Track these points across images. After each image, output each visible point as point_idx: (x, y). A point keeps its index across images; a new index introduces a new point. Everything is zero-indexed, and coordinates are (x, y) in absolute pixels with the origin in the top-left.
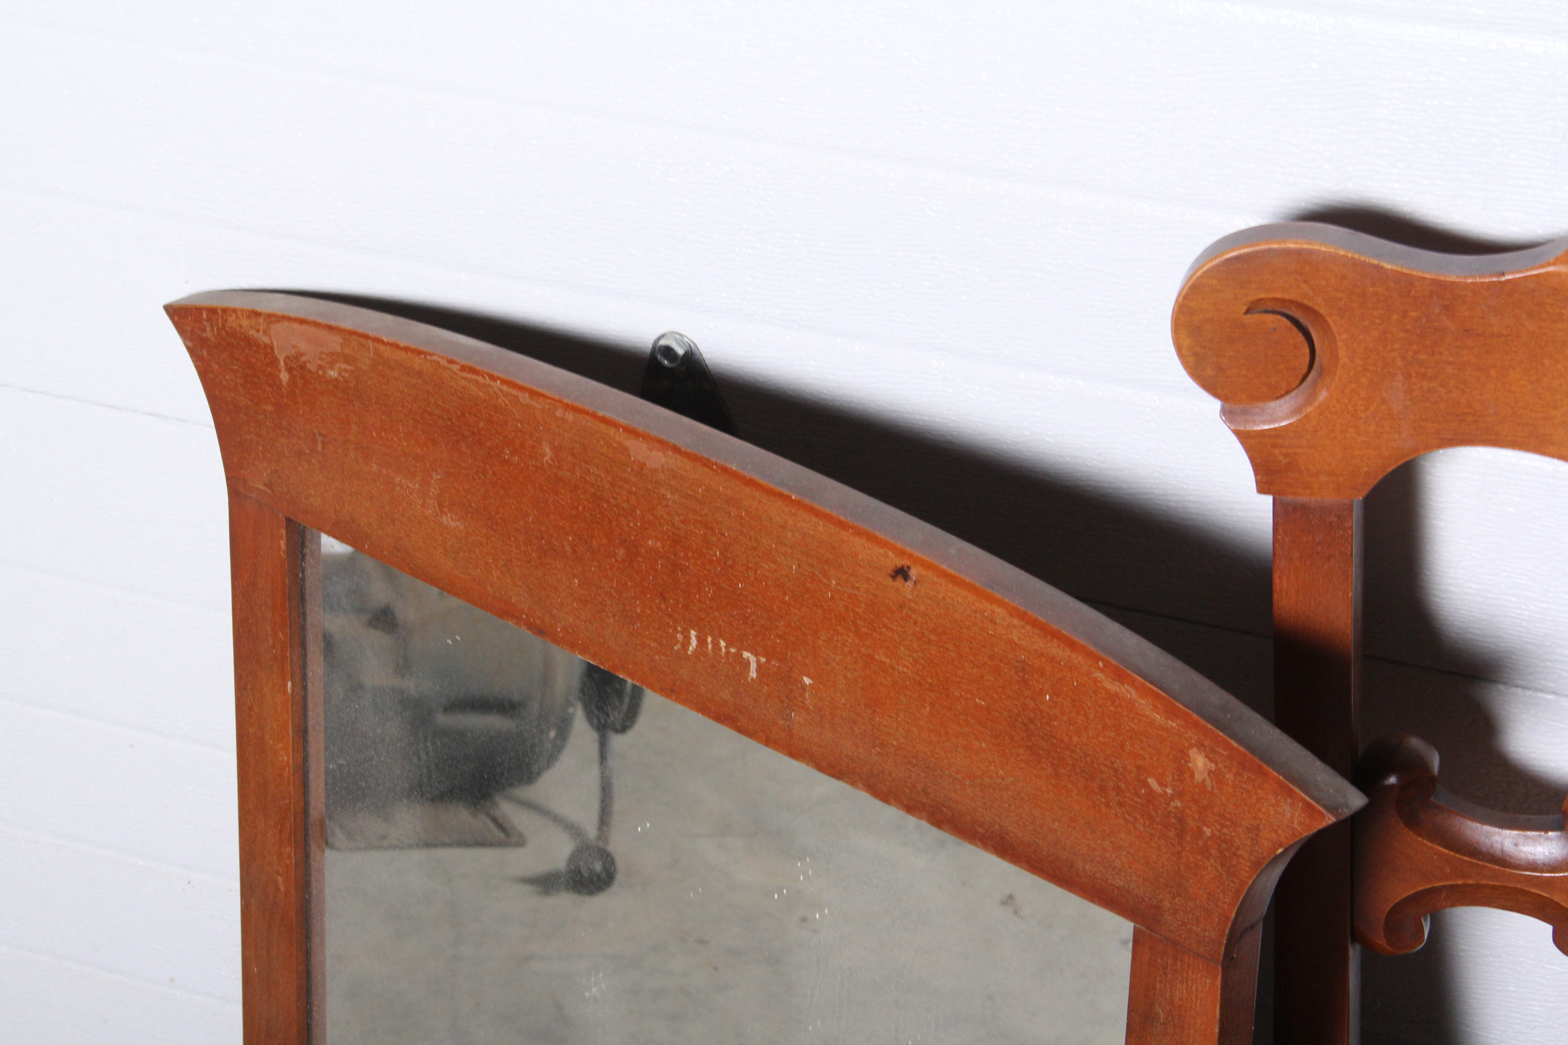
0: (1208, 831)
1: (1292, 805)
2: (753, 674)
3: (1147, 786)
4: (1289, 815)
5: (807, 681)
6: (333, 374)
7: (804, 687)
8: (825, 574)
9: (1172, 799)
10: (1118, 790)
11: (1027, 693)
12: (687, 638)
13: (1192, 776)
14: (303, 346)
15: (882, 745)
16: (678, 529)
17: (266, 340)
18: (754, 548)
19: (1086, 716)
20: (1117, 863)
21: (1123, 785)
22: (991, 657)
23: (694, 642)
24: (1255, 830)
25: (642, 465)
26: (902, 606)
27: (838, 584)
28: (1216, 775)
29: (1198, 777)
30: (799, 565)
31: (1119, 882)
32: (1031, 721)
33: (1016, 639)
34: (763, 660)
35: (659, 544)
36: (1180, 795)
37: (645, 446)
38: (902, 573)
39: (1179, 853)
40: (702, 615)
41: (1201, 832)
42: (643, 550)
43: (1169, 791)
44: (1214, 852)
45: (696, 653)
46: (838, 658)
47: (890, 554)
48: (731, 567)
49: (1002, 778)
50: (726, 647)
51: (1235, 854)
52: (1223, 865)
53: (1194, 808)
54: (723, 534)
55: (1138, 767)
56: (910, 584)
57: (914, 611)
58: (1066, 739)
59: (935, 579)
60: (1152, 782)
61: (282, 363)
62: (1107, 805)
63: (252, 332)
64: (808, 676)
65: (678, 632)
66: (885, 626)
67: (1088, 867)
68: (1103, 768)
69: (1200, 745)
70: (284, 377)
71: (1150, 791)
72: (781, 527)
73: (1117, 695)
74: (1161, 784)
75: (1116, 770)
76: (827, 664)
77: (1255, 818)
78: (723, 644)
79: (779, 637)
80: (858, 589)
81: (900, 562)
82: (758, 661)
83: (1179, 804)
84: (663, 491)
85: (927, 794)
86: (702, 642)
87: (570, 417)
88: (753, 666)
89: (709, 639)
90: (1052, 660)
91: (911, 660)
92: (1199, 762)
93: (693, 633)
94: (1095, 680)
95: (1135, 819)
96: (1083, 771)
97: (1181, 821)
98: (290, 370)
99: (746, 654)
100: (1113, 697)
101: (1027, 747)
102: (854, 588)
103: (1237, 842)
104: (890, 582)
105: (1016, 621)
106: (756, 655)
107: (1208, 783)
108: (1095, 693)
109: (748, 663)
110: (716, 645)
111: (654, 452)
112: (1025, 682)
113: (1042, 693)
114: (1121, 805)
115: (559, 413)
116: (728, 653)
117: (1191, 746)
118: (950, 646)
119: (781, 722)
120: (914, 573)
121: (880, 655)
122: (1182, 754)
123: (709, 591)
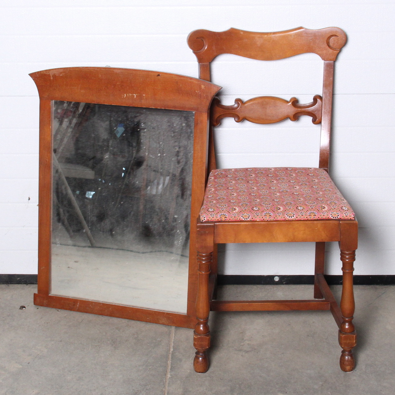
0: (204, 95)
1: (216, 88)
2: (135, 97)
3: (196, 92)
5: (144, 95)
6: (61, 75)
7: (144, 96)
12: (124, 95)
13: (202, 88)
14: (56, 73)
16: (122, 80)
17: (48, 74)
21: (192, 93)
22: (172, 82)
23: (125, 96)
25: (116, 73)
28: (205, 87)
29: (203, 88)
31: (192, 106)
32: (179, 89)
33: (176, 79)
34: (137, 94)
35: (119, 83)
36: (200, 92)
38: (159, 75)
39: (201, 99)
40: (127, 91)
41: (203, 96)
42: (117, 85)
44: (205, 98)
46: (149, 90)
48: (131, 83)
53: (202, 93)
54: (130, 79)
55: (194, 90)
57: (160, 80)
58: (184, 90)
59: (164, 74)
60: (196, 91)
61: (51, 76)
62: (190, 97)
63: (46, 73)
66: (156, 83)
68: (189, 92)
69: (203, 84)
70: (52, 78)
71: (196, 93)
74: (198, 91)
75: (191, 91)
76: (147, 92)
78: (130, 94)
79: (139, 90)
80: (152, 80)
81: (158, 74)
83: (200, 93)
84: (120, 75)
86: (127, 95)
87: (104, 70)
90: (181, 80)
91: (160, 87)
92: (203, 86)
95: (194, 97)
96: (186, 93)
97: (201, 95)
98: (53, 77)
99: (134, 95)
100: (190, 82)
101: (178, 93)
104: (157, 77)
108: (188, 82)
109: (134, 96)
110: (129, 95)
111: (118, 70)
112: (178, 84)
113: (180, 85)
114: (192, 96)
115: (102, 69)
120: (160, 75)
121: (156, 88)
122: (200, 86)
123: (128, 87)
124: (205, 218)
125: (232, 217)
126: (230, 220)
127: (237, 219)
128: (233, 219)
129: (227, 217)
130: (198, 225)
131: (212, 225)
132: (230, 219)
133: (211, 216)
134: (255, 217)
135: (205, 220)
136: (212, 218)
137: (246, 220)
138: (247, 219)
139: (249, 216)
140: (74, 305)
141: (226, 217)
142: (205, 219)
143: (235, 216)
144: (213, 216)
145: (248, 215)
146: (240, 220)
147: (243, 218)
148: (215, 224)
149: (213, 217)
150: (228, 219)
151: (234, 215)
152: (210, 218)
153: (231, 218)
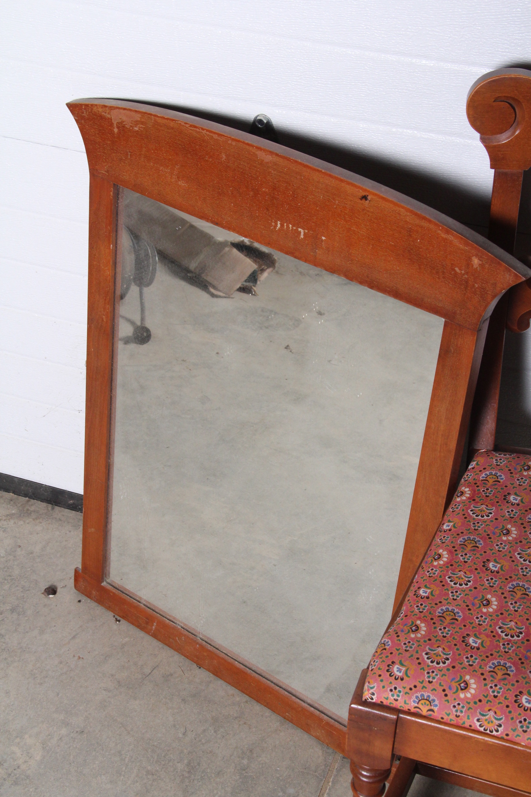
0: (476, 286)
1: (510, 275)
2: (302, 236)
3: (455, 271)
4: (508, 278)
5: (324, 238)
6: (136, 129)
7: (322, 241)
8: (334, 199)
9: (464, 274)
10: (443, 272)
11: (411, 239)
12: (276, 224)
13: (473, 266)
14: (124, 119)
15: (352, 260)
16: (276, 184)
17: (109, 116)
18: (306, 190)
19: (433, 247)
20: (441, 298)
21: (445, 271)
22: (397, 227)
23: (279, 226)
24: (495, 284)
25: (262, 161)
26: (363, 210)
27: (339, 203)
28: (482, 266)
29: (475, 267)
30: (324, 196)
31: (440, 305)
32: (412, 249)
33: (408, 220)
34: (306, 231)
35: (267, 190)
36: (467, 273)
37: (264, 154)
38: (365, 198)
39: (465, 294)
40: (283, 216)
41: (474, 286)
42: (260, 192)
43: (463, 272)
44: (478, 293)
45: (279, 230)
46: (337, 230)
47: (361, 191)
48: (296, 197)
49: (398, 270)
50: (292, 227)
51: (486, 293)
52: (481, 297)
53: (472, 277)
54: (293, 186)
55: (452, 264)
56: (368, 202)
57: (368, 211)
58: (425, 256)
59: (378, 199)
60: (457, 269)
61: (115, 125)
62: (439, 278)
63: (103, 113)
64: (324, 236)
65: (273, 222)
66: (356, 217)
67: (429, 300)
68: (438, 265)
69: (477, 256)
70: (116, 130)
71: (456, 273)
72: (317, 182)
73: (446, 239)
74: (460, 270)
75: (443, 266)
76: (332, 232)
77: (495, 280)
78: (290, 226)
79: (313, 222)
80: (347, 204)
81: (364, 194)
82: (304, 232)
83: (466, 276)
84: (270, 170)
85: (368, 277)
86: (282, 225)
87: (234, 143)
88: (302, 234)
89: (285, 224)
90: (422, 227)
91: (366, 229)
92: (476, 261)
93: (279, 222)
94: (438, 234)
95: (449, 282)
96: (430, 267)
97: (467, 282)
98: (118, 128)
99: (300, 229)
100: (445, 240)
101: (409, 259)
102: (345, 204)
103: (487, 289)
104: (360, 201)
105: (408, 214)
106: (304, 229)
107: (479, 269)
108: (437, 238)
109: (300, 232)
110: (288, 226)
111: (268, 156)
112: (410, 235)
113: (417, 239)
114: (444, 278)
115: (230, 142)
116: (292, 229)
117: (473, 256)
118: (382, 224)
119: (312, 254)
120: (369, 198)
121: (354, 228)
122: (470, 259)
123: (287, 207)
124: (373, 694)
125: (448, 715)
126: (442, 720)
127: (464, 723)
128: (451, 718)
129: (435, 709)
130: (353, 706)
131: (391, 719)
132: (442, 718)
133: (391, 693)
134: (516, 733)
135: (372, 699)
136: (394, 702)
137: (488, 732)
138: (492, 732)
139: (500, 726)
140: (147, 623)
141: (432, 710)
142: (374, 697)
143: (458, 714)
144: (395, 697)
145: (497, 722)
146: (472, 728)
147: (481, 726)
148: (401, 715)
149: (396, 700)
150: (436, 715)
151: (457, 711)
152: (387, 699)
153: (446, 717)
